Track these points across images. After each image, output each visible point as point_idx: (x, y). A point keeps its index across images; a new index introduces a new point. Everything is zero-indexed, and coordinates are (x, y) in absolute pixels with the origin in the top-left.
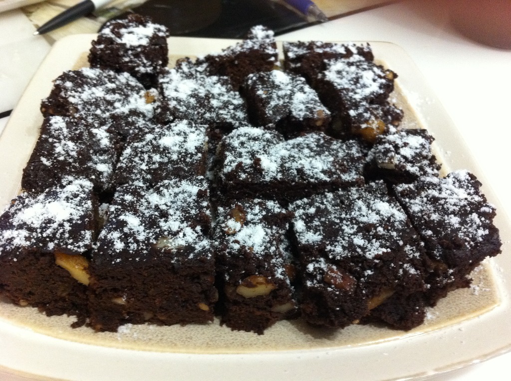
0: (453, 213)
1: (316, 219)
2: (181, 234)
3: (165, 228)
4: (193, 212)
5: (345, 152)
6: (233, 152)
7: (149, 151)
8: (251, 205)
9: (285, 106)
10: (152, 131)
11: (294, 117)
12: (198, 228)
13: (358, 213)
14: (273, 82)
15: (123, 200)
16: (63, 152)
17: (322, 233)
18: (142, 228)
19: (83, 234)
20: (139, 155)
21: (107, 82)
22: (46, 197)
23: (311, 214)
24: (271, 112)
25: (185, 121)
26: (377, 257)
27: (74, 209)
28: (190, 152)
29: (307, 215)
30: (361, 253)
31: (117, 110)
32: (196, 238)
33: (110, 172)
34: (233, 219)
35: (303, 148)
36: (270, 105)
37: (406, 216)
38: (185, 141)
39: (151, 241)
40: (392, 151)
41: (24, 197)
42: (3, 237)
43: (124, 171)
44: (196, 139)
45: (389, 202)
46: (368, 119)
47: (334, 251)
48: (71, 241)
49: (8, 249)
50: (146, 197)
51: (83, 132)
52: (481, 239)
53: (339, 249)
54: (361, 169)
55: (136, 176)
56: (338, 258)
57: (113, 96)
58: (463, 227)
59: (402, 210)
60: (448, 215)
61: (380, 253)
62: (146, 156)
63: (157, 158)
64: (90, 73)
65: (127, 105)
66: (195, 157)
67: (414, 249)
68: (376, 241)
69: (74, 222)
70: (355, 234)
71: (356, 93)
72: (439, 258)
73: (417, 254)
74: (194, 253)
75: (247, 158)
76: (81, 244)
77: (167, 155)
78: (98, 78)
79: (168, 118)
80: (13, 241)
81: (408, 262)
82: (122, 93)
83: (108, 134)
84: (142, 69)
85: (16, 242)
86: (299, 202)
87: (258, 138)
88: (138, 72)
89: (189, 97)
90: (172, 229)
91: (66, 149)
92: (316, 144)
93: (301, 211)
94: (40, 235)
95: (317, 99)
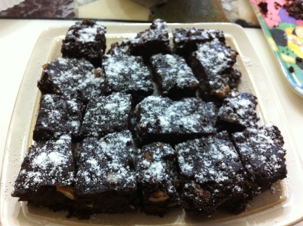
0: (263, 154)
1: (190, 156)
2: (119, 172)
3: (111, 167)
4: (125, 156)
5: (206, 111)
6: (145, 114)
7: (99, 114)
8: (155, 148)
9: (173, 81)
10: (100, 101)
11: (178, 87)
12: (128, 167)
13: (212, 152)
14: (167, 63)
15: (87, 148)
16: (53, 118)
17: (193, 165)
18: (98, 167)
19: (69, 174)
20: (94, 116)
21: (73, 66)
22: (47, 147)
23: (187, 153)
24: (165, 84)
25: (118, 93)
26: (221, 182)
27: (63, 157)
28: (121, 113)
29: (185, 153)
30: (213, 179)
31: (80, 85)
32: (127, 173)
33: (79, 126)
34: (146, 160)
35: (183, 110)
36: (164, 80)
37: (238, 155)
38: (118, 107)
39: (104, 176)
40: (232, 112)
41: (35, 147)
42: (28, 176)
43: (86, 126)
44: (124, 105)
45: (229, 146)
46: (220, 86)
47: (199, 178)
48: (63, 179)
49: (32, 185)
50: (99, 145)
51: (63, 104)
52: (276, 171)
53: (201, 177)
54: (215, 123)
55: (93, 129)
56: (201, 182)
57: (77, 76)
58: (267, 163)
59: (236, 151)
60: (260, 155)
61: (223, 180)
62: (98, 117)
63: (104, 118)
64: (63, 61)
65: (85, 81)
66: (124, 117)
67: (241, 176)
68: (221, 172)
69: (64, 166)
70: (210, 167)
71: (214, 69)
72: (253, 181)
73: (242, 179)
74: (126, 184)
75: (153, 118)
76: (68, 180)
77: (109, 116)
78: (68, 65)
79: (109, 90)
80: (33, 179)
81: (237, 184)
82: (82, 73)
83: (76, 104)
84: (92, 56)
85: (36, 180)
86: (180, 145)
87: (158, 105)
88: (90, 57)
89: (119, 75)
90: (114, 168)
91: (54, 116)
92: (190, 106)
93: (182, 151)
94: (47, 175)
95: (192, 73)
